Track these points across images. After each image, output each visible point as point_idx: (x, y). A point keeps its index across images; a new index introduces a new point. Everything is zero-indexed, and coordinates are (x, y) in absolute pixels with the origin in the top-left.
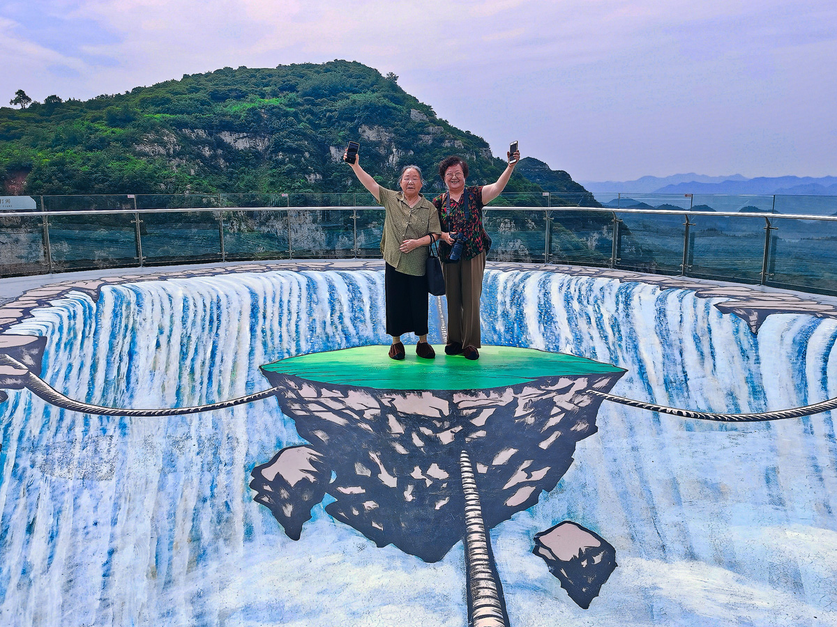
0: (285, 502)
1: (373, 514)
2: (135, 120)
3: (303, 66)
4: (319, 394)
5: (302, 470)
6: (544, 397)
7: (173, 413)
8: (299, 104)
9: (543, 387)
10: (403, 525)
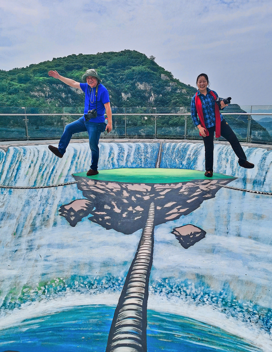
0: (72, 216)
1: (108, 220)
2: (31, 80)
3: (109, 53)
4: (96, 183)
5: (82, 207)
6: (195, 186)
7: (32, 188)
8: (107, 72)
9: (196, 183)
10: (119, 224)
